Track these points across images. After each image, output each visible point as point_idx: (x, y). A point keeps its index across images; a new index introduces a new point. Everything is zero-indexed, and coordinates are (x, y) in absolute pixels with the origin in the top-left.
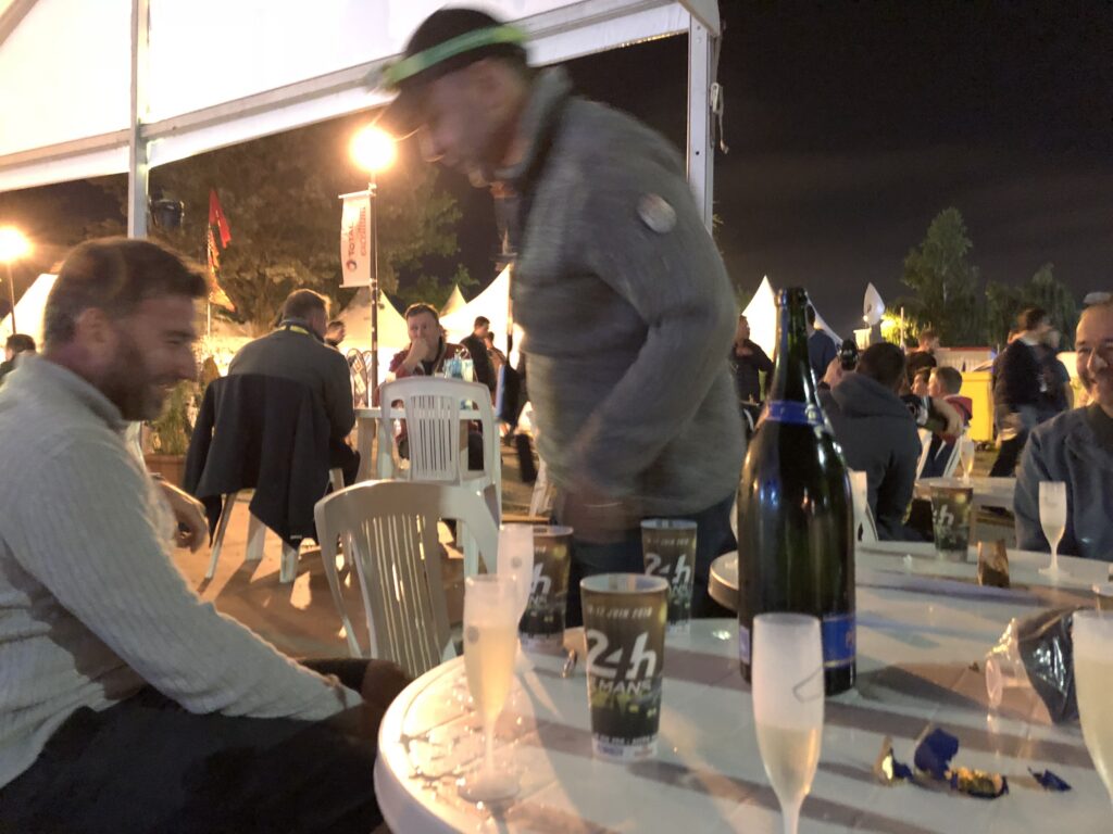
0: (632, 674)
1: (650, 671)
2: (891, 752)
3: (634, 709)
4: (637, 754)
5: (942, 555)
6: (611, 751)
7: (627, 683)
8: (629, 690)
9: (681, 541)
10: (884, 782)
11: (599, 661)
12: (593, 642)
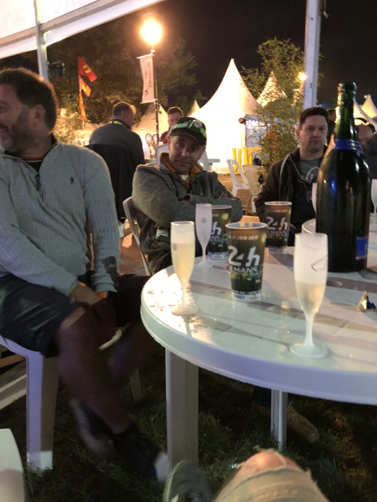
0: (248, 264)
1: (257, 263)
2: (367, 298)
3: (249, 279)
4: (251, 298)
6: (240, 297)
7: (246, 268)
9: (283, 211)
10: (363, 311)
11: (234, 259)
12: (231, 251)
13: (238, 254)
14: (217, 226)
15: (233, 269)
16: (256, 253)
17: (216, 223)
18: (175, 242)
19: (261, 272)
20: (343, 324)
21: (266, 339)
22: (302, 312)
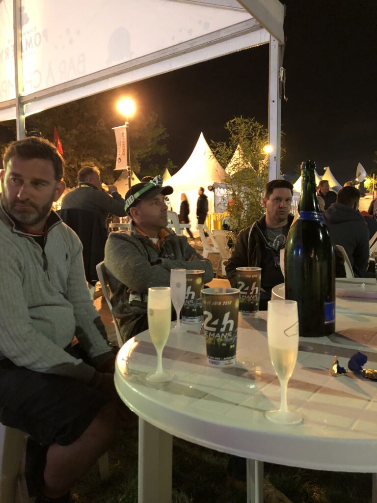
1: (231, 329)
2: (337, 362)
3: (224, 345)
4: (226, 364)
6: (214, 363)
7: (221, 333)
9: (254, 276)
10: (334, 375)
12: (206, 316)
13: (213, 320)
14: (191, 291)
15: (208, 334)
16: (230, 318)
17: (190, 288)
18: (152, 308)
19: (235, 337)
20: (316, 389)
21: (241, 406)
22: (277, 377)
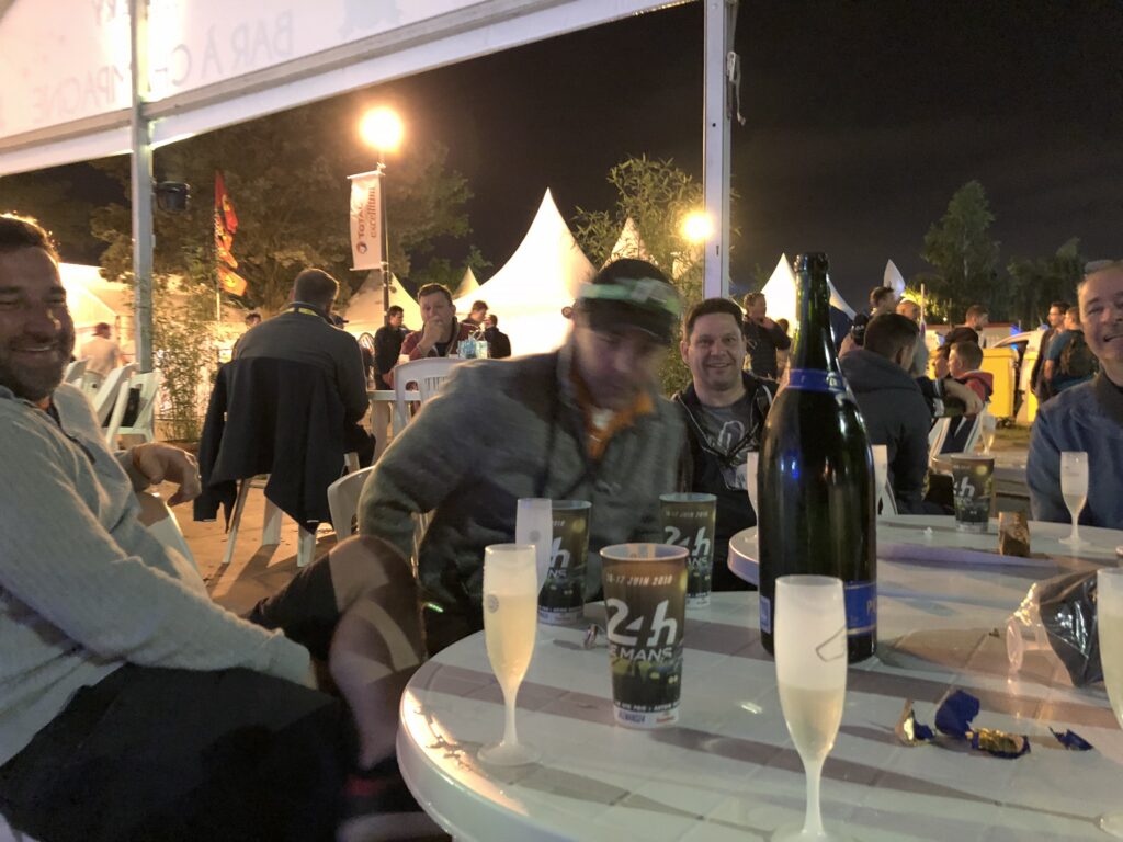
0: (653, 642)
1: (671, 639)
2: (912, 714)
3: (655, 676)
4: (659, 721)
5: (962, 527)
6: (633, 719)
7: (647, 650)
8: (650, 658)
9: (699, 514)
10: (907, 744)
11: (620, 630)
12: (615, 610)
13: (630, 618)
14: (561, 548)
15: (618, 652)
16: (669, 615)
17: (559, 540)
18: (493, 592)
19: (679, 658)
20: (872, 777)
21: (712, 821)
